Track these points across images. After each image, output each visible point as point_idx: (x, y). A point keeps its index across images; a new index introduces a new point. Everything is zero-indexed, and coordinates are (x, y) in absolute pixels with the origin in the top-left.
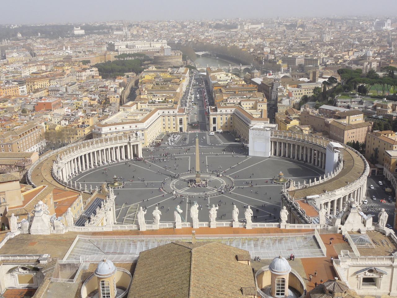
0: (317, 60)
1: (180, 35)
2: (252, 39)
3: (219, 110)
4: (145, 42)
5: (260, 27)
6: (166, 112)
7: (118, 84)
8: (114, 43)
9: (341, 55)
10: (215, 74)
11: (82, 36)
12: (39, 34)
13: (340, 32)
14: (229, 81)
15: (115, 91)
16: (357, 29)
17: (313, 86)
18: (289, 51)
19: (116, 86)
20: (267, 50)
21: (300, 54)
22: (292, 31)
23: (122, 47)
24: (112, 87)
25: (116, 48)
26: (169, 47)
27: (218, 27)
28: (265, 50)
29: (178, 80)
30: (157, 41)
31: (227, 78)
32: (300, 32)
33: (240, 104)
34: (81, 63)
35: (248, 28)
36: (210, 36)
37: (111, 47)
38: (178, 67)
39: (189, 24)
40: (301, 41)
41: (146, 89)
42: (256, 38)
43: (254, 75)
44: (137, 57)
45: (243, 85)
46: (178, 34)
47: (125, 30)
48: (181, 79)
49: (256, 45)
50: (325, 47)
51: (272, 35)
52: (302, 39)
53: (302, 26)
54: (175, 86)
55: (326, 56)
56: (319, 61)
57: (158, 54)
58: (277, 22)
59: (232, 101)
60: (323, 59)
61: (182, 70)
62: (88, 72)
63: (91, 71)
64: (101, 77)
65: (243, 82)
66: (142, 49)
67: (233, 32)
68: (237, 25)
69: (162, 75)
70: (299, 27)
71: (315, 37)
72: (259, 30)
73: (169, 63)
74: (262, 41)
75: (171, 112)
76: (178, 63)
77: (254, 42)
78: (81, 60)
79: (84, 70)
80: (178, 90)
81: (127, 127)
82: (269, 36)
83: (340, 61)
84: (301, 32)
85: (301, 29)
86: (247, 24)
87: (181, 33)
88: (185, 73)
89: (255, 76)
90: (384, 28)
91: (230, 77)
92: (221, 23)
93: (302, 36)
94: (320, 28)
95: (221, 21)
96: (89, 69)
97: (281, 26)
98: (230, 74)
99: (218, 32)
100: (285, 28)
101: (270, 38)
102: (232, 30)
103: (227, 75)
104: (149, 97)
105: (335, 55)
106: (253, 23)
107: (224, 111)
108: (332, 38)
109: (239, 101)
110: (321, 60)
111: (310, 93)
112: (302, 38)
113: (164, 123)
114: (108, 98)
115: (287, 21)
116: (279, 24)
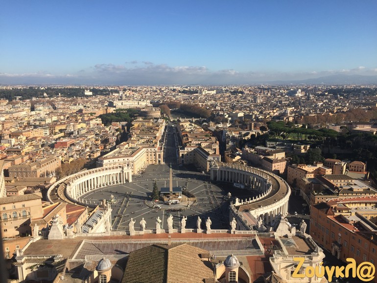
0: (252, 116)
2: (208, 100)
3: (186, 149)
4: (135, 101)
5: (213, 93)
6: (149, 149)
7: (115, 129)
8: (113, 102)
9: (268, 112)
10: (183, 124)
11: (90, 96)
12: (60, 94)
13: (267, 97)
14: (192, 129)
15: (113, 135)
16: (278, 95)
18: (233, 109)
19: (114, 131)
20: (218, 108)
21: (241, 111)
22: (235, 96)
23: (118, 104)
25: (114, 105)
26: (152, 105)
27: (184, 92)
28: (217, 108)
29: (157, 128)
30: (143, 101)
31: (191, 127)
33: (200, 144)
34: (89, 115)
35: (205, 93)
36: (180, 98)
37: (111, 105)
38: (158, 119)
39: (165, 90)
41: (135, 133)
42: (210, 100)
43: (210, 125)
45: (202, 132)
46: (157, 96)
47: (121, 93)
48: (160, 127)
49: (211, 105)
51: (221, 98)
52: (241, 101)
53: (241, 92)
54: (155, 132)
55: (258, 113)
57: (144, 110)
58: (224, 90)
59: (195, 143)
61: (160, 121)
62: (94, 121)
63: (96, 120)
64: (103, 125)
65: (202, 130)
66: (133, 106)
68: (198, 91)
69: (146, 124)
70: (239, 93)
71: (251, 100)
72: (213, 95)
73: (151, 116)
74: (215, 102)
75: (153, 149)
76: (158, 116)
77: (209, 103)
78: (89, 113)
79: (92, 119)
80: (157, 135)
81: (121, 160)
83: (268, 116)
84: (241, 97)
85: (241, 95)
86: (205, 91)
87: (160, 96)
88: (162, 123)
90: (296, 95)
91: (193, 126)
93: (241, 99)
94: (253, 94)
95: (187, 88)
98: (193, 124)
99: (185, 95)
100: (230, 94)
101: (220, 100)
102: (194, 95)
103: (191, 125)
104: (137, 139)
105: (264, 112)
106: (209, 90)
107: (189, 149)
108: (262, 101)
110: (255, 115)
113: (148, 157)
114: (108, 140)
115: (232, 89)
116: (227, 91)
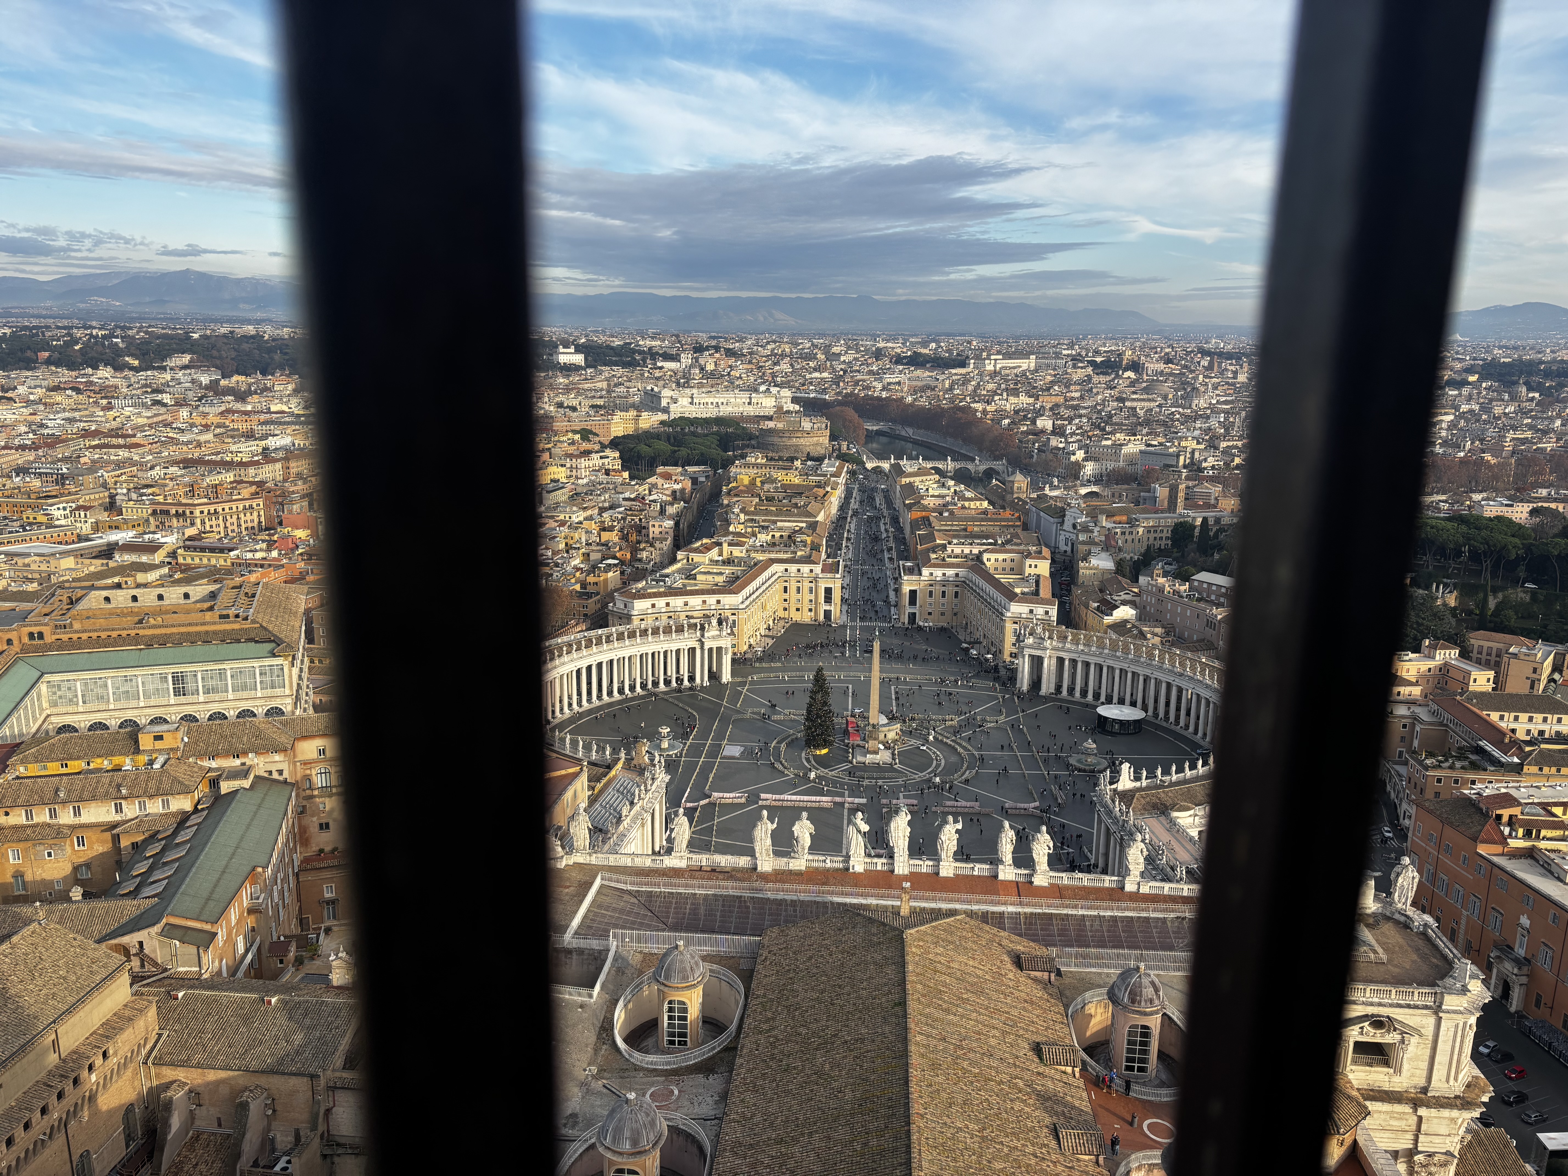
0: (1176, 456)
1: (822, 379)
2: (1005, 394)
3: (926, 572)
4: (736, 391)
5: (1025, 366)
6: (793, 568)
7: (668, 492)
8: (660, 392)
10: (912, 479)
11: (577, 368)
13: (1234, 384)
14: (948, 499)
15: (662, 511)
17: (1169, 520)
18: (1104, 429)
19: (664, 498)
20: (1045, 424)
21: (1132, 438)
22: (1108, 378)
23: (680, 401)
24: (654, 501)
25: (664, 403)
26: (797, 407)
28: (1040, 423)
29: (821, 492)
30: (767, 390)
31: (944, 491)
32: (1128, 382)
33: (979, 558)
34: (577, 437)
35: (995, 366)
36: (899, 383)
37: (651, 402)
38: (820, 459)
39: (846, 353)
40: (1135, 404)
41: (742, 509)
42: (1015, 393)
43: (1012, 488)
44: (715, 429)
45: (985, 512)
46: (816, 375)
47: (686, 359)
48: (828, 489)
49: (1017, 412)
50: (1198, 424)
51: (1056, 388)
52: (1134, 400)
53: (1135, 366)
54: (814, 505)
55: (1202, 447)
56: (1182, 458)
57: (771, 424)
58: (1068, 355)
59: (958, 551)
60: (1193, 452)
61: (828, 466)
62: (595, 460)
63: (601, 458)
64: (626, 475)
65: (985, 504)
66: (729, 409)
67: (956, 374)
68: (967, 357)
69: (780, 475)
70: (1126, 370)
71: (1170, 396)
72: (1024, 374)
73: (797, 448)
74: (1031, 400)
75: (805, 568)
76: (819, 448)
77: (1010, 403)
78: (578, 428)
79: (587, 453)
80: (820, 518)
81: (695, 601)
82: (1048, 389)
84: (1133, 384)
85: (1132, 375)
86: (993, 357)
87: (825, 375)
88: (837, 475)
89: (1015, 489)
91: (952, 490)
92: (926, 351)
93: (1134, 393)
94: (1182, 374)
95: (926, 345)
96: (597, 452)
97: (1080, 365)
98: (951, 483)
99: (919, 372)
100: (1090, 370)
101: (1051, 395)
102: (954, 371)
103: (943, 485)
104: (749, 530)
105: (1224, 445)
106: (1008, 356)
107: (938, 573)
108: (1214, 401)
109: (975, 551)
110: (1188, 455)
111: (1161, 538)
112: (1134, 396)
113: (786, 596)
114: (644, 528)
115: (1097, 352)
116: (1076, 359)
